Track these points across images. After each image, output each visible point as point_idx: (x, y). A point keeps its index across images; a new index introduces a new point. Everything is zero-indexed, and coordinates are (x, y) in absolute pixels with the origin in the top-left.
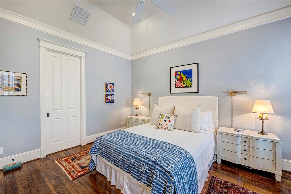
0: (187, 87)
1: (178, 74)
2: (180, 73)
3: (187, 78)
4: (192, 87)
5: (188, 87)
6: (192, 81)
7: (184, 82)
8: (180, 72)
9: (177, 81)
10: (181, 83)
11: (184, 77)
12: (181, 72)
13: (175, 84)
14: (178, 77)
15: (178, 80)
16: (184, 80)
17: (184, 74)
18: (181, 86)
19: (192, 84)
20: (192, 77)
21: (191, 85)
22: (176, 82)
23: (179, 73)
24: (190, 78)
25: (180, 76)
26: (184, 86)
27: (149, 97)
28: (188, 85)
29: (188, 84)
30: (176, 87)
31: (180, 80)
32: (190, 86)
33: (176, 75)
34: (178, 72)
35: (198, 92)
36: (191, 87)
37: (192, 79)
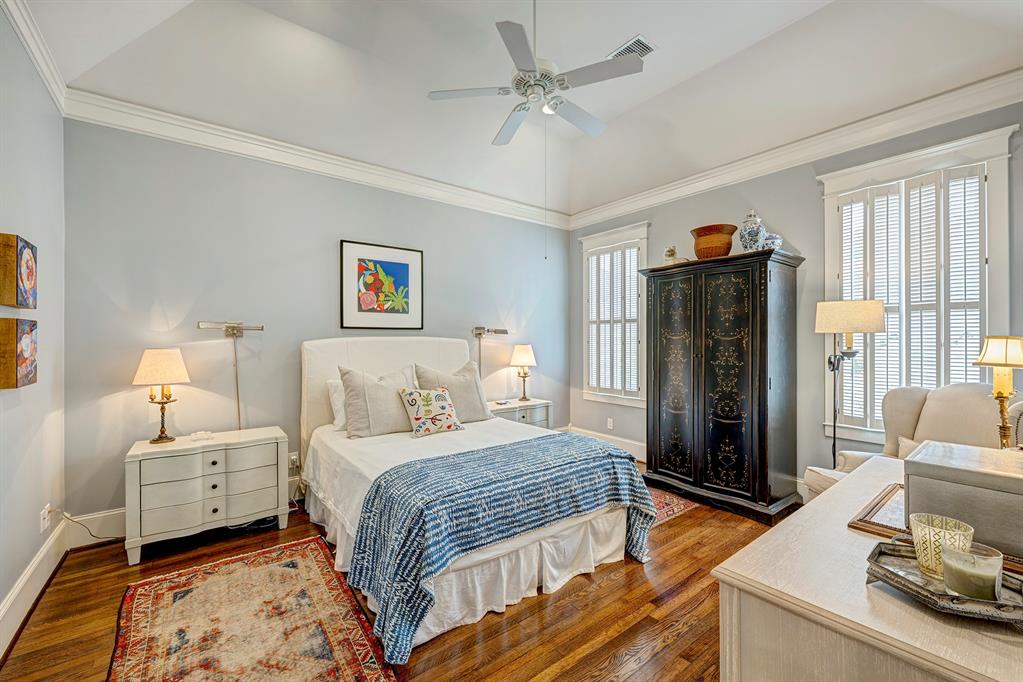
0: (392, 310)
1: (367, 269)
2: (376, 268)
3: (397, 285)
4: (407, 313)
5: (398, 311)
6: (406, 296)
7: (386, 296)
8: (376, 263)
9: (363, 290)
10: (378, 297)
11: (387, 282)
12: (378, 266)
13: (359, 298)
14: (370, 280)
15: (367, 286)
16: (386, 288)
17: (387, 273)
18: (379, 306)
19: (407, 303)
20: (408, 286)
21: (405, 307)
22: (360, 291)
23: (371, 266)
24: (402, 288)
25: (375, 275)
26: (386, 307)
27: (230, 340)
28: (398, 306)
29: (398, 303)
30: (360, 309)
31: (375, 287)
32: (403, 309)
33: (362, 267)
34: (370, 261)
35: (422, 328)
36: (405, 311)
37: (407, 291)
